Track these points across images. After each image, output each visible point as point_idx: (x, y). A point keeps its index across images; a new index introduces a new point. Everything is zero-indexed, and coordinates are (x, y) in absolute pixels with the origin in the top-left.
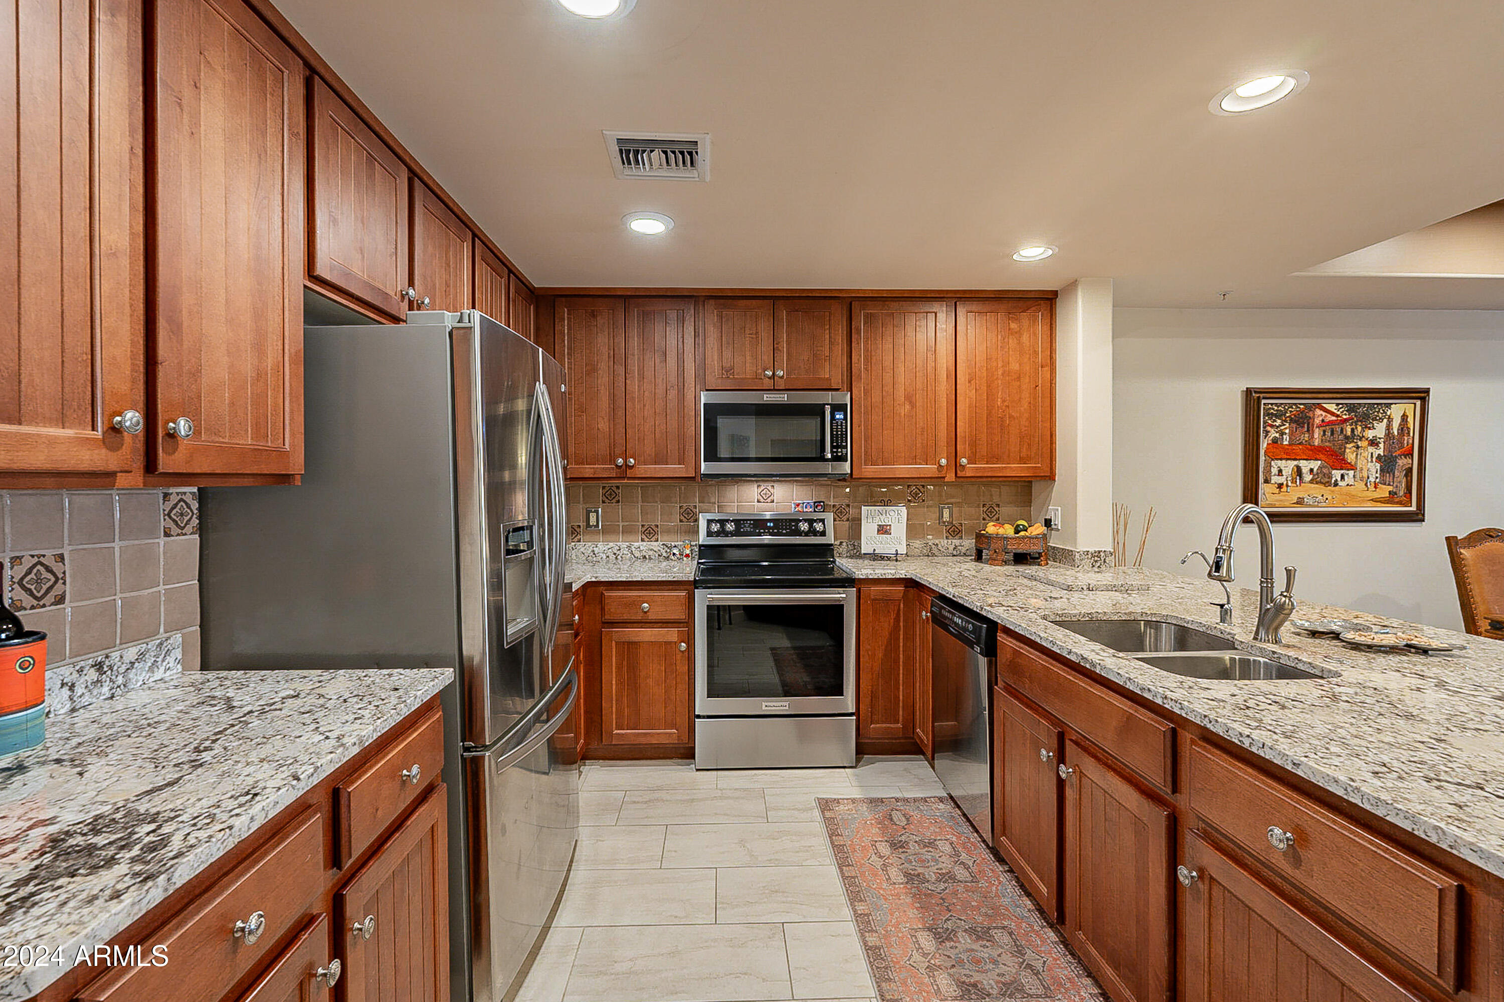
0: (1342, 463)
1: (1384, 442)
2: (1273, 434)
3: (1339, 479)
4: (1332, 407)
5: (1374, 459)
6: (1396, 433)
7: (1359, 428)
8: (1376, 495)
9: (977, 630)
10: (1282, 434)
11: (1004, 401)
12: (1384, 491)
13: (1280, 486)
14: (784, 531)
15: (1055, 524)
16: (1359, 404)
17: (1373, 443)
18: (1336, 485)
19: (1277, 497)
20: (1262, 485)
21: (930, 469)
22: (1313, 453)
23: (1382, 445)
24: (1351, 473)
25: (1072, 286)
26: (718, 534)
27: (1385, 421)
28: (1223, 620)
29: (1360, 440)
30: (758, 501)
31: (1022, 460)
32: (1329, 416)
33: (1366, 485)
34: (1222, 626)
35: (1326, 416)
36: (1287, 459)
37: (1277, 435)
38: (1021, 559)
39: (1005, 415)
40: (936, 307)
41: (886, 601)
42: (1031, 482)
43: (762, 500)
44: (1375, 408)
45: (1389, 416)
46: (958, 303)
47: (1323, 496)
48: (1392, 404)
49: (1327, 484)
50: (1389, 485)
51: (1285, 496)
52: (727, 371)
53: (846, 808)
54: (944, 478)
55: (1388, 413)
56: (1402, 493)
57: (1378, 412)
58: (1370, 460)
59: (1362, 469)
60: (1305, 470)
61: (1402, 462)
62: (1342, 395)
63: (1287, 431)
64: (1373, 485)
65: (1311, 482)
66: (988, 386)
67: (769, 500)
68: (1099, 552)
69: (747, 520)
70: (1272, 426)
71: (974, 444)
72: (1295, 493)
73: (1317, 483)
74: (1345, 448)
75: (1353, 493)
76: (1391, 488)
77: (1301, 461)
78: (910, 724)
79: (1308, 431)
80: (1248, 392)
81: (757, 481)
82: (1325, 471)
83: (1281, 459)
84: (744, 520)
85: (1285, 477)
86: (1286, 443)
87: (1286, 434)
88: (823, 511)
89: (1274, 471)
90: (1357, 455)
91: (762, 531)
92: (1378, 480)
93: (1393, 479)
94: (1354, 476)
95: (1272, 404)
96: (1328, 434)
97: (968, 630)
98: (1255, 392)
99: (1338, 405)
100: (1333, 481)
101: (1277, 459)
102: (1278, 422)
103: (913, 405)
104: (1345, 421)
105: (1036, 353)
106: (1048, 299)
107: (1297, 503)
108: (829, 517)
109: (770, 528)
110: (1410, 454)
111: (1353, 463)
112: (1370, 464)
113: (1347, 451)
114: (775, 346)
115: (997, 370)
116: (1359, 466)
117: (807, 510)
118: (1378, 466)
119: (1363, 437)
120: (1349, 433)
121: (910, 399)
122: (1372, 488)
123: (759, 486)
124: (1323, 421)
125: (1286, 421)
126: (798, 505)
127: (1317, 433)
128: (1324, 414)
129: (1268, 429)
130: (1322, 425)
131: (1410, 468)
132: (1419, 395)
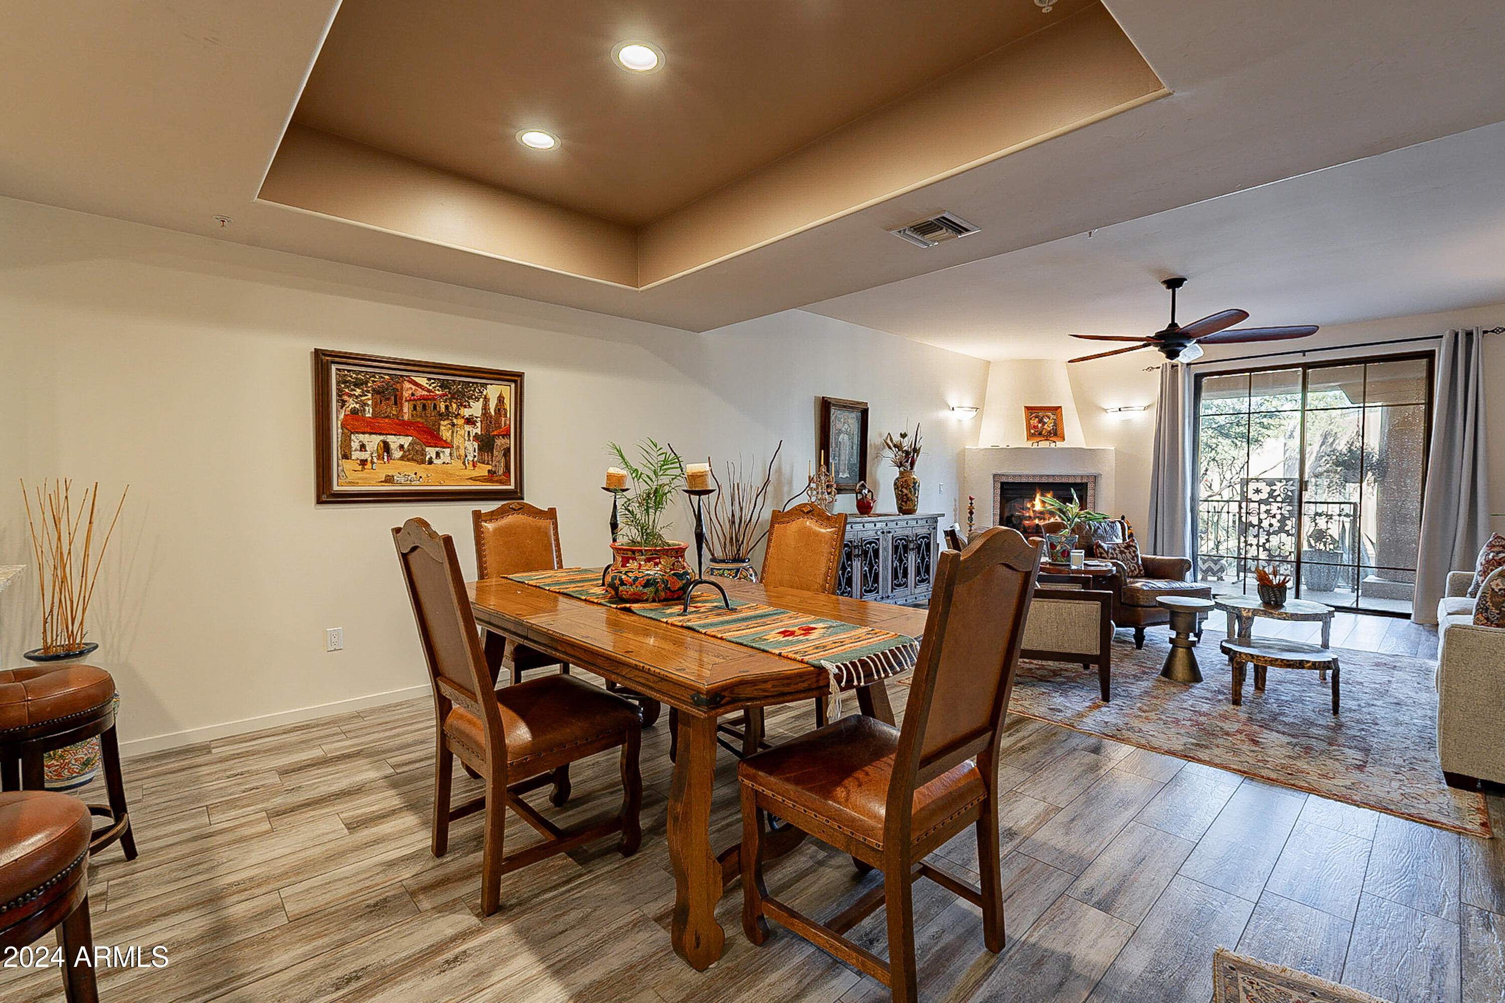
0: (436, 440)
1: (481, 421)
2: (352, 404)
3: (434, 457)
4: (423, 381)
5: (471, 438)
6: (493, 413)
7: (454, 406)
8: (475, 474)
10: (363, 405)
12: (483, 470)
13: (363, 462)
16: (454, 381)
17: (470, 421)
18: (431, 462)
19: (360, 474)
20: (336, 461)
22: (402, 428)
23: (479, 424)
24: (447, 451)
27: (481, 400)
29: (456, 417)
32: (420, 390)
33: (464, 463)
35: (416, 390)
36: (371, 433)
37: (357, 406)
44: (470, 387)
45: (485, 396)
47: (416, 474)
48: (488, 384)
49: (422, 462)
50: (488, 464)
51: (369, 474)
55: (485, 393)
56: (501, 472)
57: (474, 391)
58: (467, 439)
59: (458, 448)
60: (393, 446)
61: (499, 442)
62: (434, 370)
63: (370, 402)
64: (471, 463)
65: (402, 458)
70: (350, 396)
72: (382, 470)
73: (408, 460)
74: (440, 424)
75: (449, 472)
76: (490, 467)
77: (388, 436)
79: (396, 404)
80: (318, 353)
82: (417, 447)
83: (364, 433)
85: (369, 453)
86: (368, 415)
87: (368, 405)
89: (355, 445)
90: (453, 432)
92: (476, 459)
93: (492, 458)
94: (451, 454)
95: (349, 371)
96: (419, 408)
98: (326, 355)
99: (429, 379)
100: (427, 459)
101: (358, 433)
102: (358, 392)
104: (438, 397)
107: (386, 481)
110: (508, 435)
111: (449, 441)
112: (466, 442)
113: (442, 428)
116: (455, 444)
118: (476, 445)
119: (459, 414)
120: (443, 410)
122: (470, 467)
124: (413, 395)
125: (368, 392)
127: (406, 408)
128: (414, 387)
129: (345, 398)
130: (412, 399)
131: (509, 449)
132: (515, 379)
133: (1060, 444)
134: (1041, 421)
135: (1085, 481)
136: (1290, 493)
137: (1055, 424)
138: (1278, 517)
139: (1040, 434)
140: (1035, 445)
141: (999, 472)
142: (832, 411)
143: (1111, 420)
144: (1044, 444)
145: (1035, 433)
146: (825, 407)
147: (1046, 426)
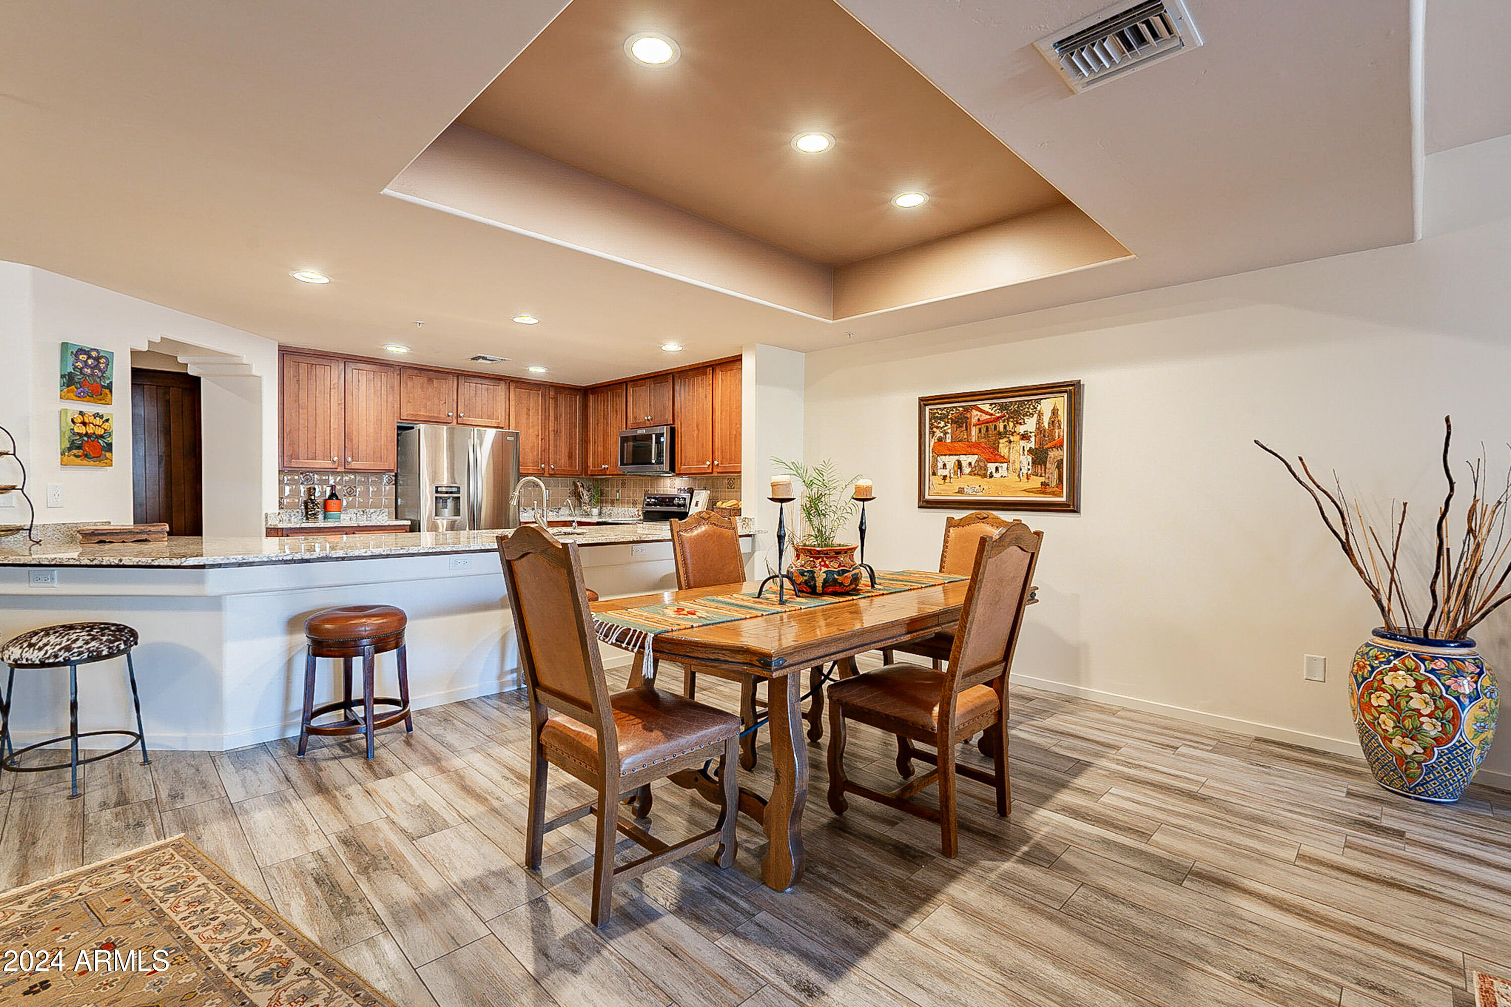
0: (996, 457)
1: (1035, 436)
2: (939, 434)
3: (994, 471)
4: (986, 407)
5: (1026, 452)
6: (1047, 427)
7: (1011, 424)
8: (1029, 485)
10: (946, 433)
12: (1036, 482)
13: (945, 478)
16: (1011, 402)
17: (1025, 437)
18: (991, 476)
20: (929, 477)
21: (704, 468)
22: (970, 449)
23: (1033, 439)
24: (1005, 466)
27: (1036, 415)
29: (1012, 435)
32: (984, 415)
33: (1019, 475)
35: (981, 416)
36: (950, 455)
37: (942, 435)
44: (1026, 405)
45: (1040, 411)
46: (714, 368)
47: (980, 486)
48: (1042, 399)
49: (984, 476)
50: (1041, 476)
51: (949, 486)
54: (711, 473)
55: (1039, 408)
56: (1054, 484)
57: (1028, 408)
58: (1022, 453)
59: (1014, 462)
60: (964, 464)
61: (1053, 454)
62: (996, 396)
63: (949, 431)
64: (1025, 476)
65: (970, 474)
70: (937, 428)
72: (956, 483)
73: (975, 475)
74: (999, 443)
75: (1007, 484)
76: (1043, 479)
77: (961, 456)
79: (966, 430)
80: (920, 400)
82: (982, 464)
83: (945, 455)
85: (948, 470)
86: (949, 441)
87: (948, 433)
89: (940, 465)
90: (1010, 448)
92: (1030, 472)
93: (1045, 470)
94: (1007, 469)
95: (937, 409)
96: (983, 431)
98: (923, 400)
99: (991, 404)
100: (988, 473)
101: (942, 455)
102: (942, 424)
104: (998, 418)
107: (958, 492)
110: (1061, 446)
111: (1006, 457)
112: (1021, 457)
113: (1001, 445)
116: (1012, 459)
118: (1030, 458)
119: (1015, 432)
120: (1002, 429)
122: (1024, 479)
124: (979, 420)
125: (948, 423)
127: (974, 431)
128: (979, 414)
129: (935, 429)
130: (979, 423)
131: (1062, 460)
132: (1070, 388)
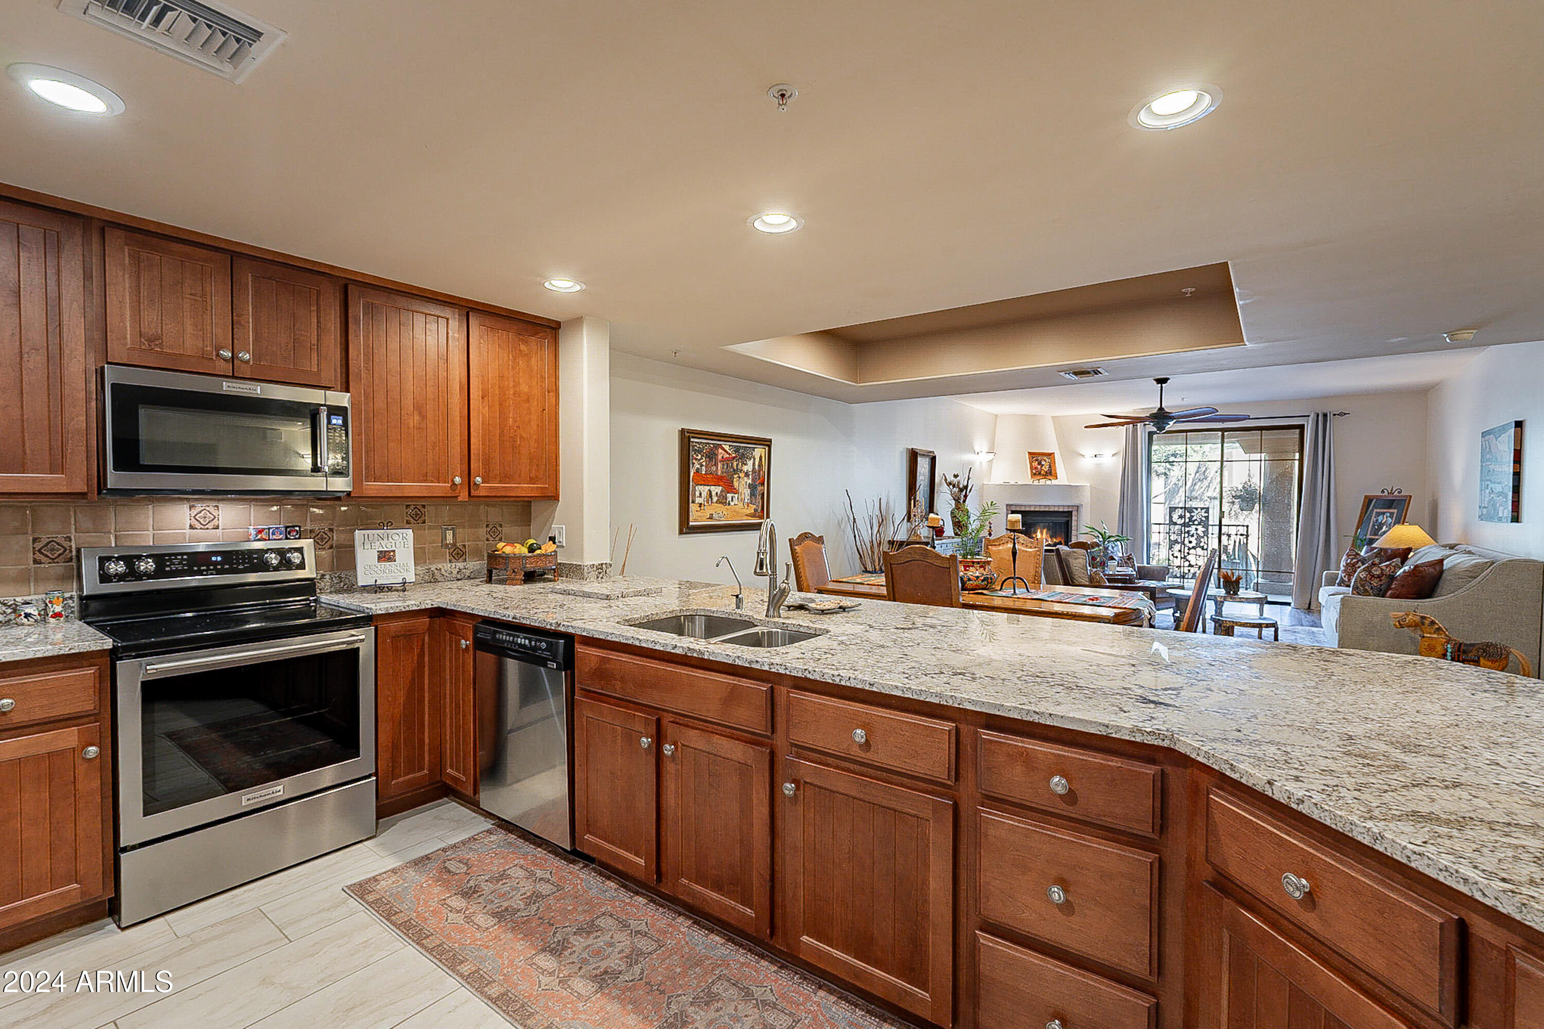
0: (732, 489)
1: (752, 474)
2: (697, 465)
3: (730, 500)
4: (727, 448)
5: (747, 487)
6: (757, 469)
7: (740, 464)
8: (748, 511)
9: (551, 647)
10: (702, 466)
11: (515, 421)
12: (752, 509)
13: (701, 505)
14: (241, 567)
15: (560, 542)
16: (740, 447)
18: (729, 504)
19: (699, 514)
20: (691, 505)
21: (440, 488)
22: (717, 480)
23: (751, 477)
24: (736, 495)
25: (577, 322)
26: (121, 577)
27: (752, 460)
28: (738, 607)
29: (741, 472)
30: (191, 527)
31: (532, 481)
32: (725, 454)
33: (743, 504)
34: (739, 611)
36: (704, 485)
37: (699, 466)
38: (530, 577)
39: (516, 436)
40: (447, 312)
41: (408, 636)
42: (530, 502)
43: (198, 525)
44: (747, 450)
45: (754, 457)
46: (470, 313)
47: (722, 512)
48: (755, 448)
49: (724, 503)
50: (754, 504)
51: (703, 513)
52: (150, 341)
53: (390, 882)
54: (457, 497)
55: (753, 454)
56: (760, 510)
57: (749, 453)
58: (745, 487)
59: (741, 493)
60: (714, 494)
61: (759, 488)
62: (734, 440)
63: (704, 464)
64: (747, 504)
65: (716, 503)
66: (500, 404)
67: (210, 526)
68: (602, 564)
69: (176, 555)
70: (696, 459)
71: (487, 462)
72: (708, 511)
73: (720, 503)
74: (733, 478)
75: (737, 510)
76: (755, 506)
77: (711, 487)
78: (439, 765)
79: (715, 464)
80: (683, 431)
81: (188, 500)
82: (724, 494)
83: (701, 485)
84: (170, 555)
85: (703, 498)
86: (703, 472)
88: (299, 538)
89: (697, 494)
90: (739, 483)
91: (205, 568)
92: (749, 501)
93: (756, 500)
94: (738, 498)
95: (696, 442)
96: (725, 467)
97: (540, 649)
98: (688, 432)
99: (730, 446)
100: (728, 502)
101: (699, 485)
102: (699, 457)
103: (423, 417)
104: (734, 458)
105: (543, 378)
106: (551, 328)
107: (709, 518)
108: (306, 544)
109: (216, 563)
110: (763, 484)
111: (737, 489)
112: (745, 489)
113: (734, 480)
114: (235, 318)
115: (508, 389)
116: (740, 491)
117: (274, 537)
118: (749, 491)
119: (742, 470)
120: (735, 467)
121: (419, 409)
122: (746, 507)
123: (191, 507)
124: (723, 457)
125: (703, 456)
126: (260, 531)
127: (719, 467)
128: (723, 452)
129: (694, 461)
130: (723, 459)
131: (763, 493)
132: (767, 443)
133: (1054, 482)
134: (1040, 463)
135: (1070, 510)
136: (1203, 519)
137: (1050, 466)
138: (1195, 536)
139: (1040, 473)
140: (1036, 483)
141: (1011, 503)
142: (919, 459)
143: (1087, 463)
144: (1042, 482)
145: (1036, 473)
146: (913, 456)
147: (1043, 468)
